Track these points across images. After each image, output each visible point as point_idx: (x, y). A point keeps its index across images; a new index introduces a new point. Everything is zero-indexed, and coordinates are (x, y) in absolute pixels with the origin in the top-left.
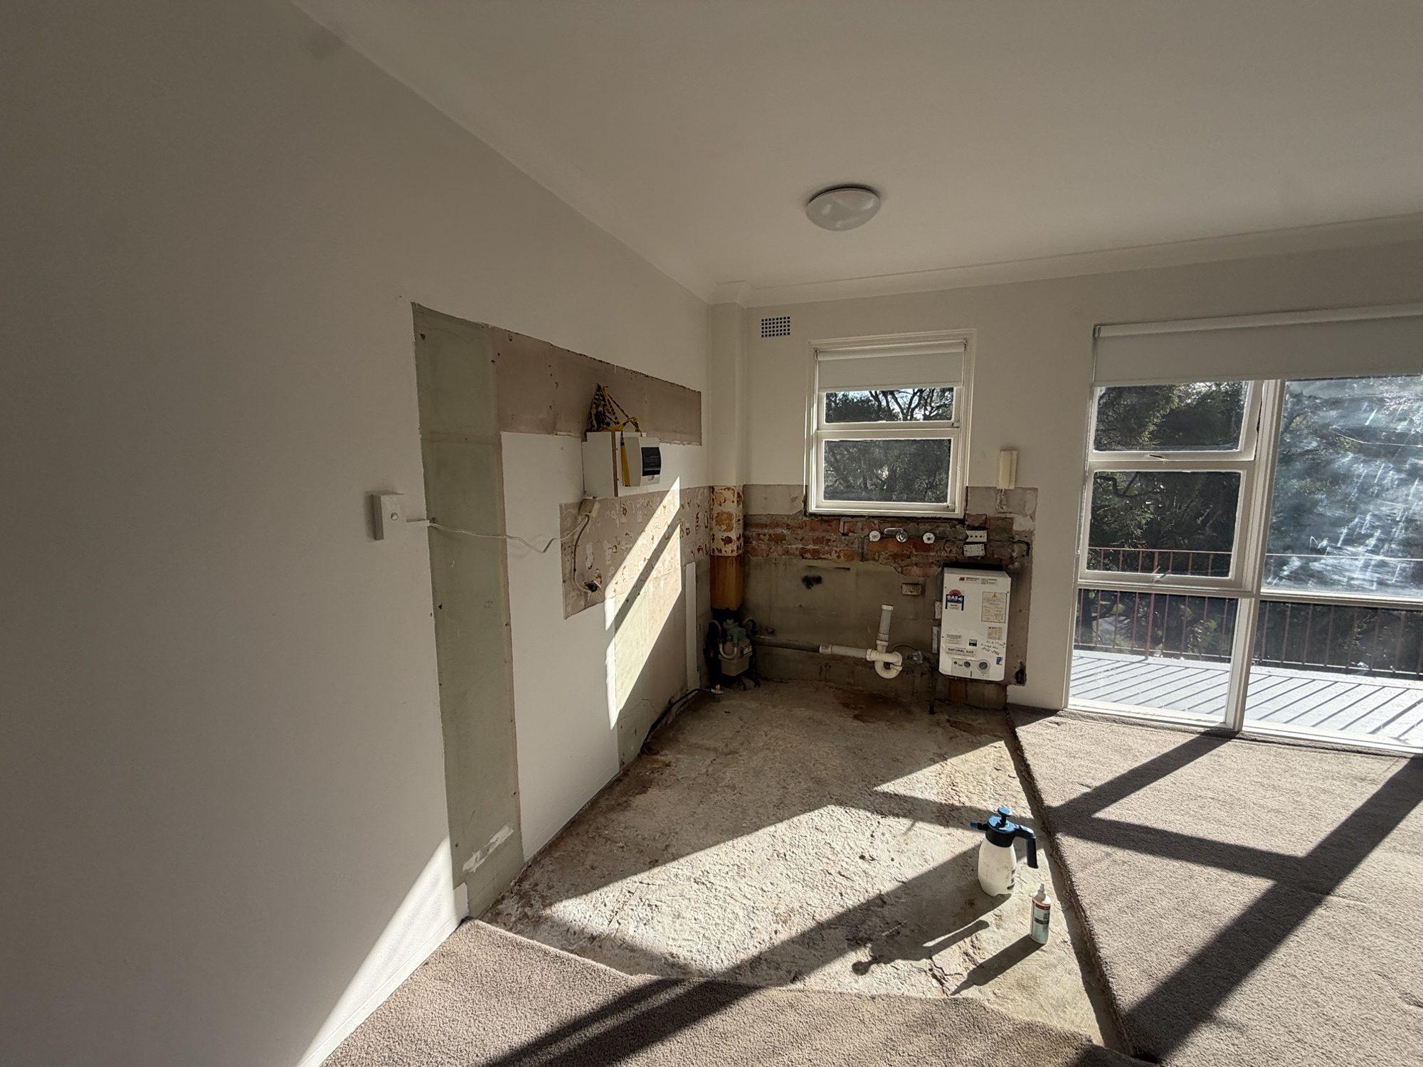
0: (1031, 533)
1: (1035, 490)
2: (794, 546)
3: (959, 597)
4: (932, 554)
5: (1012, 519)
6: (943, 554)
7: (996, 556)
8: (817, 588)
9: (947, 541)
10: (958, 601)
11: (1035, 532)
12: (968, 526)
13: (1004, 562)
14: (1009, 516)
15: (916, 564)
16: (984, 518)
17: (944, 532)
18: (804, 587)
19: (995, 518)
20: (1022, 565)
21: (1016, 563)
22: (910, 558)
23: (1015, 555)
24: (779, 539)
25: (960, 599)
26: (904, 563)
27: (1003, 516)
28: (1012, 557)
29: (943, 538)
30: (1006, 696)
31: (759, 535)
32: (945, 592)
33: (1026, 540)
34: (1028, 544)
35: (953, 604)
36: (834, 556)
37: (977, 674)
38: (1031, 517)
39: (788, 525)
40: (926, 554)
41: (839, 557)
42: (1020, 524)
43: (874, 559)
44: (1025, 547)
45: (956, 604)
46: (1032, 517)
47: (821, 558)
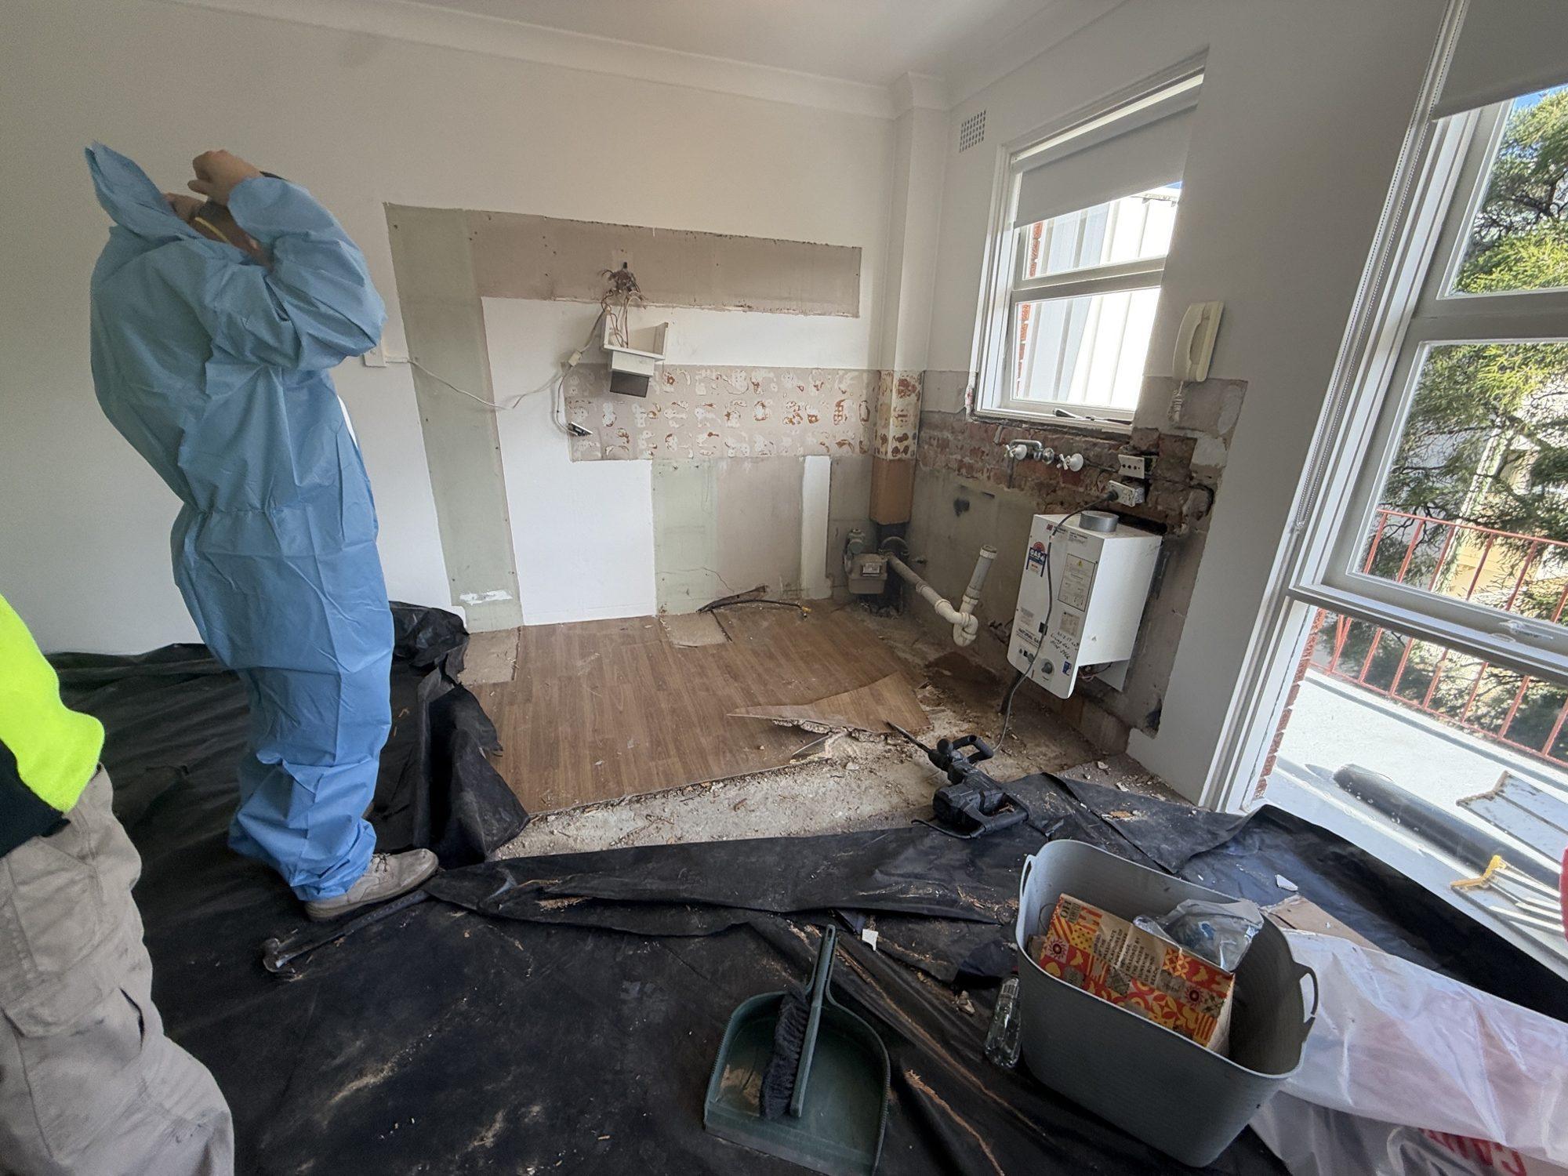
0: (1218, 472)
1: (1242, 384)
2: (954, 457)
3: (1042, 555)
4: (1081, 490)
5: (1195, 440)
6: (1094, 492)
7: (1160, 508)
8: (964, 516)
9: (1103, 471)
10: (1038, 561)
11: (1225, 474)
12: (1134, 448)
13: (1169, 522)
14: (1190, 434)
15: (1062, 504)
16: (1156, 435)
17: (1099, 456)
18: (954, 512)
19: (1171, 436)
20: (1192, 529)
21: (1184, 526)
22: (1054, 491)
23: (1185, 509)
24: (944, 445)
25: (1042, 558)
26: (1049, 499)
27: (1181, 433)
28: (1181, 513)
29: (1096, 466)
30: (1126, 743)
31: (930, 438)
32: (1031, 544)
33: (1206, 482)
34: (1212, 494)
35: (1034, 563)
36: (986, 475)
38: (1225, 439)
39: (953, 428)
40: (1074, 488)
41: (989, 478)
42: (1205, 454)
43: (1020, 487)
44: (1205, 494)
45: (1037, 565)
46: (1226, 441)
47: (973, 477)
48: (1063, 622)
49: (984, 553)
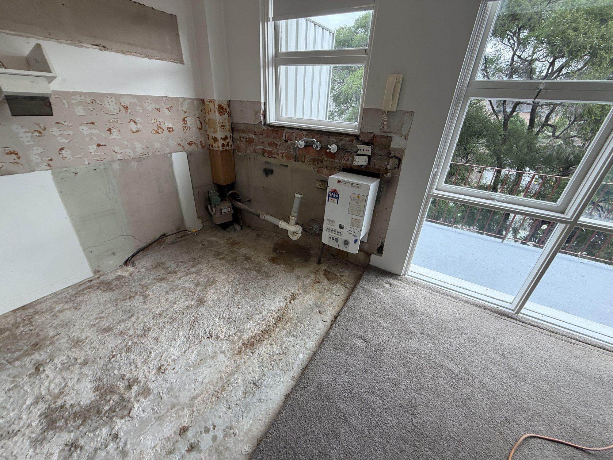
0: (403, 151)
1: (412, 113)
2: (259, 147)
3: (336, 194)
4: (336, 161)
5: (391, 137)
6: (343, 161)
7: (376, 167)
8: (271, 176)
9: (346, 152)
10: (335, 197)
11: (406, 151)
12: (361, 141)
13: (381, 172)
14: (389, 135)
15: (326, 167)
16: (372, 135)
17: (344, 145)
18: (264, 175)
19: (380, 135)
20: (392, 176)
21: (389, 174)
22: (322, 162)
23: (389, 167)
24: (250, 141)
25: (337, 196)
26: (319, 166)
27: (385, 134)
28: (387, 169)
29: (343, 150)
30: (369, 260)
31: (240, 137)
32: (329, 190)
33: (398, 155)
34: (400, 160)
35: (332, 199)
36: (280, 156)
37: (342, 248)
38: (405, 137)
39: (255, 132)
40: (333, 160)
41: (282, 157)
42: (396, 143)
43: (302, 161)
44: (397, 161)
45: (334, 199)
46: (406, 138)
47: (272, 157)
48: (352, 223)
49: (296, 195)
